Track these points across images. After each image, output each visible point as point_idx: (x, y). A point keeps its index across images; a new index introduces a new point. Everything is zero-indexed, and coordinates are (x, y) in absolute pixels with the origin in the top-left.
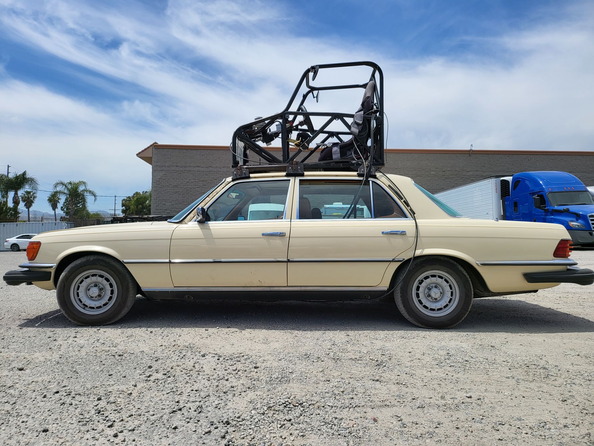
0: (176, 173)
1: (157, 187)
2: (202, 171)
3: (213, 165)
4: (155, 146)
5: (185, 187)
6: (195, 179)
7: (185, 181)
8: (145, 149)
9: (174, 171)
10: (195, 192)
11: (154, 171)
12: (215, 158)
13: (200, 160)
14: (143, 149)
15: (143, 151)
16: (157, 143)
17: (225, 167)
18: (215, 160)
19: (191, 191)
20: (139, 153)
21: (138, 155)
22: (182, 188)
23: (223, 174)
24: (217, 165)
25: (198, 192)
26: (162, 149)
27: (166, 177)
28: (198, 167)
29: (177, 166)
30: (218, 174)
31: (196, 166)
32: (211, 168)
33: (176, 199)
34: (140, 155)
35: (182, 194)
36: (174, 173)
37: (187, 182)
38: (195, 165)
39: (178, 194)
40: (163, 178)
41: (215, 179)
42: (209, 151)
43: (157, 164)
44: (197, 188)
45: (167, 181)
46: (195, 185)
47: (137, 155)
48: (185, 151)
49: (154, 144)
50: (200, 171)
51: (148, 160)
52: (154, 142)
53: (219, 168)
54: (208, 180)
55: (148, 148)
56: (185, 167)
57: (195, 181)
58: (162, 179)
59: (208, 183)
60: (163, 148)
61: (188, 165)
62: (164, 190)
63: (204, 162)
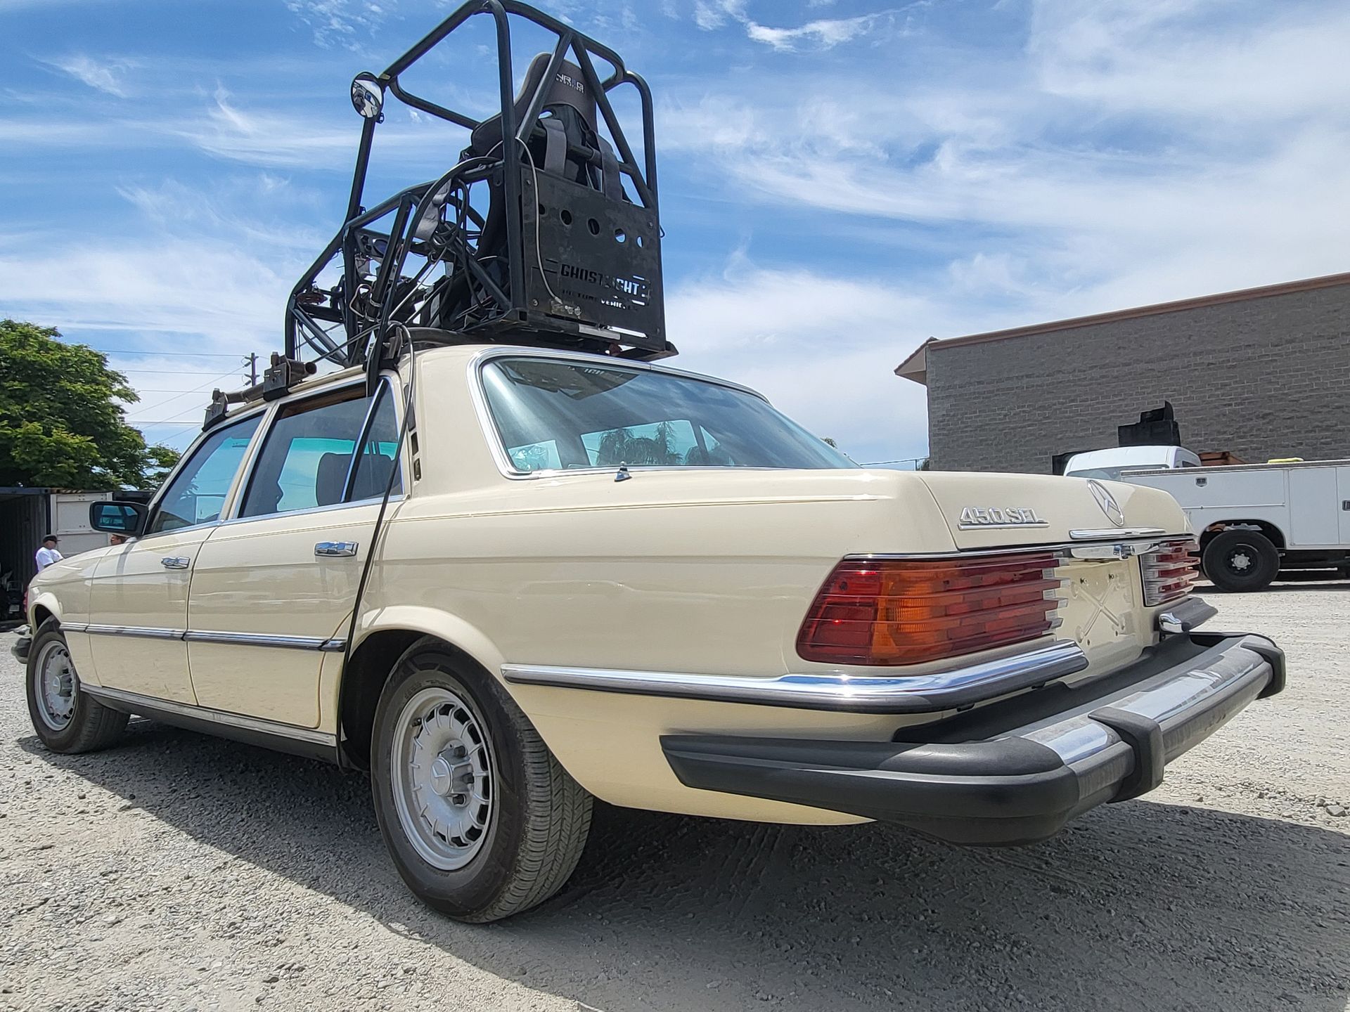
0: (978, 398)
1: (939, 435)
2: (1037, 386)
3: (1063, 368)
4: (932, 346)
5: (1001, 427)
6: (1023, 407)
7: (999, 414)
8: (912, 357)
9: (974, 393)
10: (1026, 437)
11: (932, 400)
12: (1069, 350)
13: (1032, 360)
14: (907, 357)
15: (906, 362)
16: (936, 339)
17: (1096, 367)
18: (1069, 354)
19: (1015, 435)
20: (900, 367)
21: (899, 372)
22: (993, 429)
23: (1091, 384)
24: (1075, 364)
25: (1031, 435)
26: (946, 351)
27: (958, 409)
28: (1027, 376)
29: (979, 383)
30: (1080, 386)
31: (1022, 376)
32: (1060, 376)
33: (981, 457)
34: (902, 371)
35: (995, 442)
36: (974, 398)
37: (1005, 416)
38: (1021, 374)
39: (988, 444)
40: (952, 414)
41: (1073, 401)
42: (1052, 335)
43: (938, 385)
44: (1029, 426)
45: (959, 419)
46: (1024, 421)
47: (896, 371)
48: (995, 345)
49: (928, 341)
50: (1033, 386)
51: (919, 377)
52: (928, 338)
53: (1079, 371)
54: (1055, 405)
55: (917, 352)
56: (999, 381)
57: (1024, 411)
58: (948, 415)
59: (1056, 409)
60: (947, 348)
61: (1006, 375)
62: (955, 439)
63: (1042, 364)
